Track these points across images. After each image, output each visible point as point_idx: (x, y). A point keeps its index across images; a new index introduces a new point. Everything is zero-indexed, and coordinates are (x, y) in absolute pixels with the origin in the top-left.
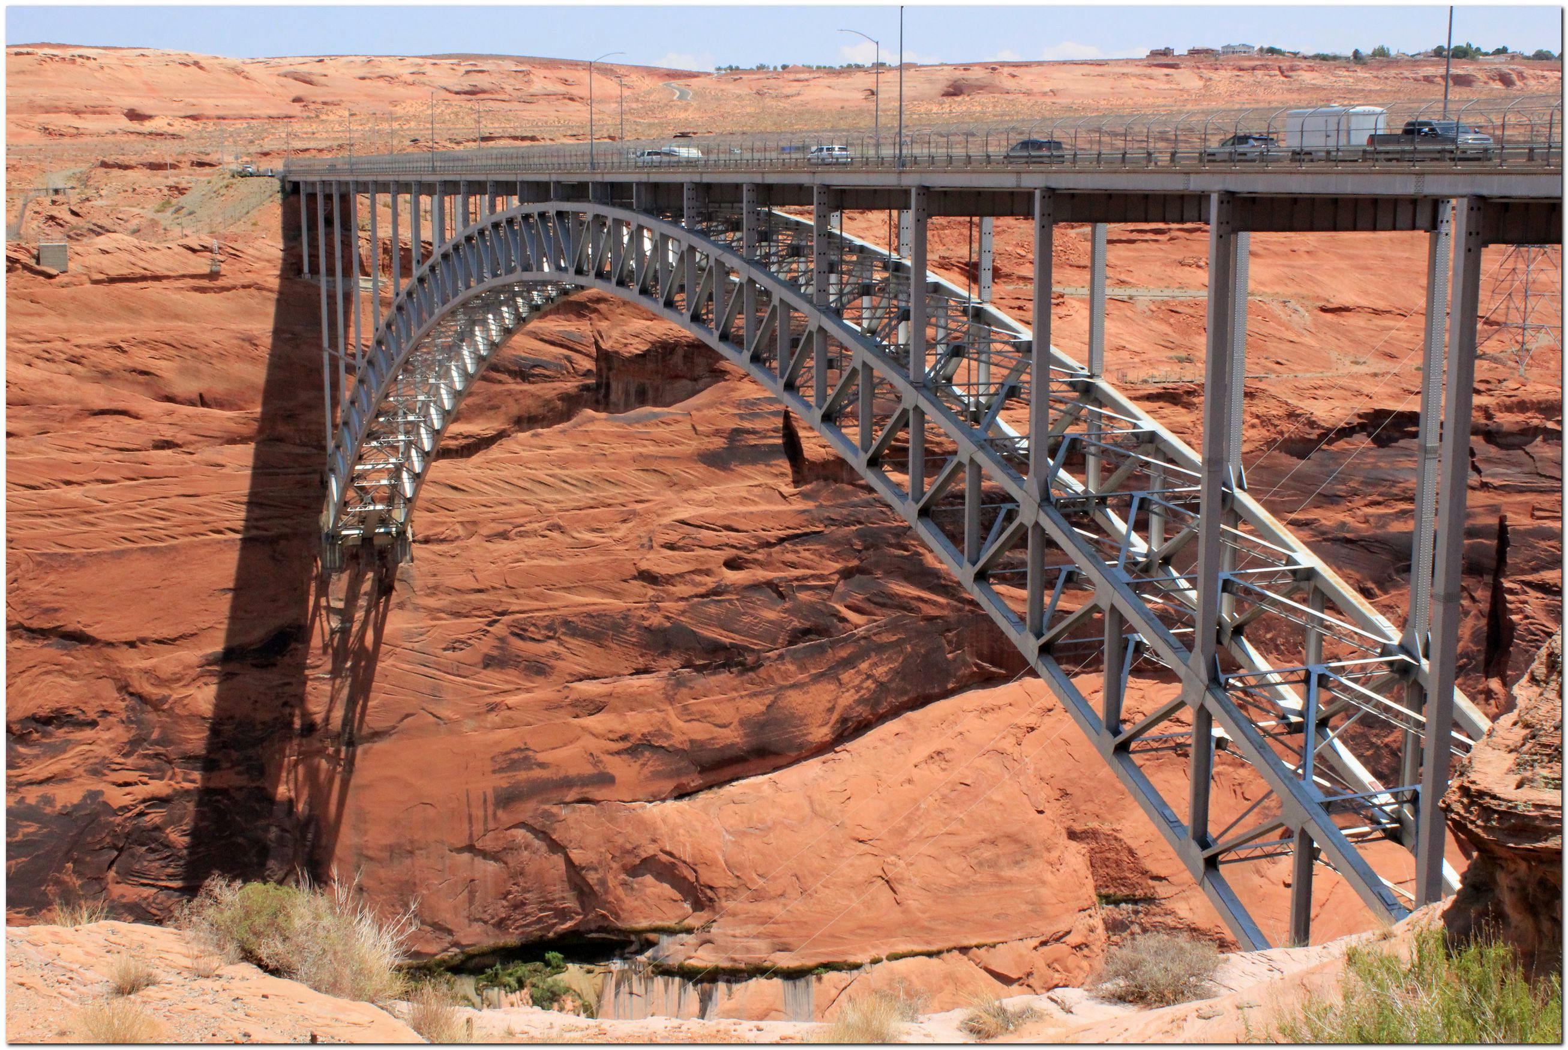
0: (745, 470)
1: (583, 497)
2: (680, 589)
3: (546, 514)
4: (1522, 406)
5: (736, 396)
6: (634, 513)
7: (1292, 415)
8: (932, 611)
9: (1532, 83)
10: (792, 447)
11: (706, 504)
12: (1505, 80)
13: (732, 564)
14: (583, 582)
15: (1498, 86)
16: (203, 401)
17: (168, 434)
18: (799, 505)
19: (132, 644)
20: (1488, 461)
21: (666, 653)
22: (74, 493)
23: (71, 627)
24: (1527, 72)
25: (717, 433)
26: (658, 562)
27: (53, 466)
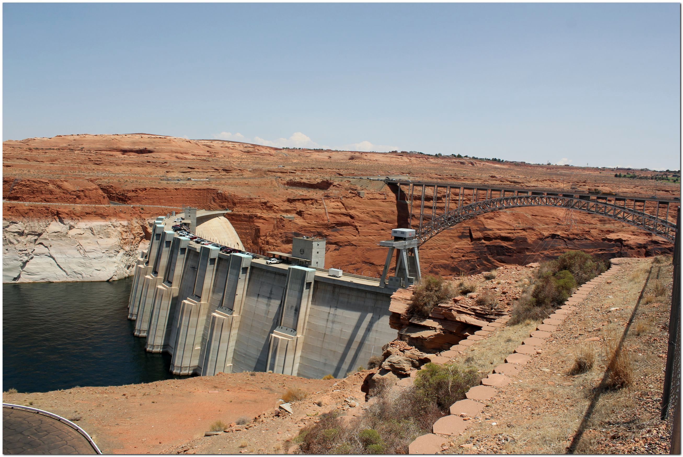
0: (464, 239)
1: (442, 243)
2: (456, 260)
3: (437, 245)
4: (573, 234)
5: (463, 226)
6: (450, 246)
7: (541, 234)
8: (489, 267)
9: (478, 165)
10: (471, 236)
11: (459, 245)
12: (472, 164)
13: (463, 256)
14: (443, 258)
15: (470, 165)
16: (387, 222)
17: (383, 228)
18: (472, 246)
19: (380, 266)
20: (568, 244)
21: (454, 272)
22: (371, 237)
23: (371, 262)
24: (477, 162)
25: (460, 232)
26: (454, 255)
27: (367, 232)
